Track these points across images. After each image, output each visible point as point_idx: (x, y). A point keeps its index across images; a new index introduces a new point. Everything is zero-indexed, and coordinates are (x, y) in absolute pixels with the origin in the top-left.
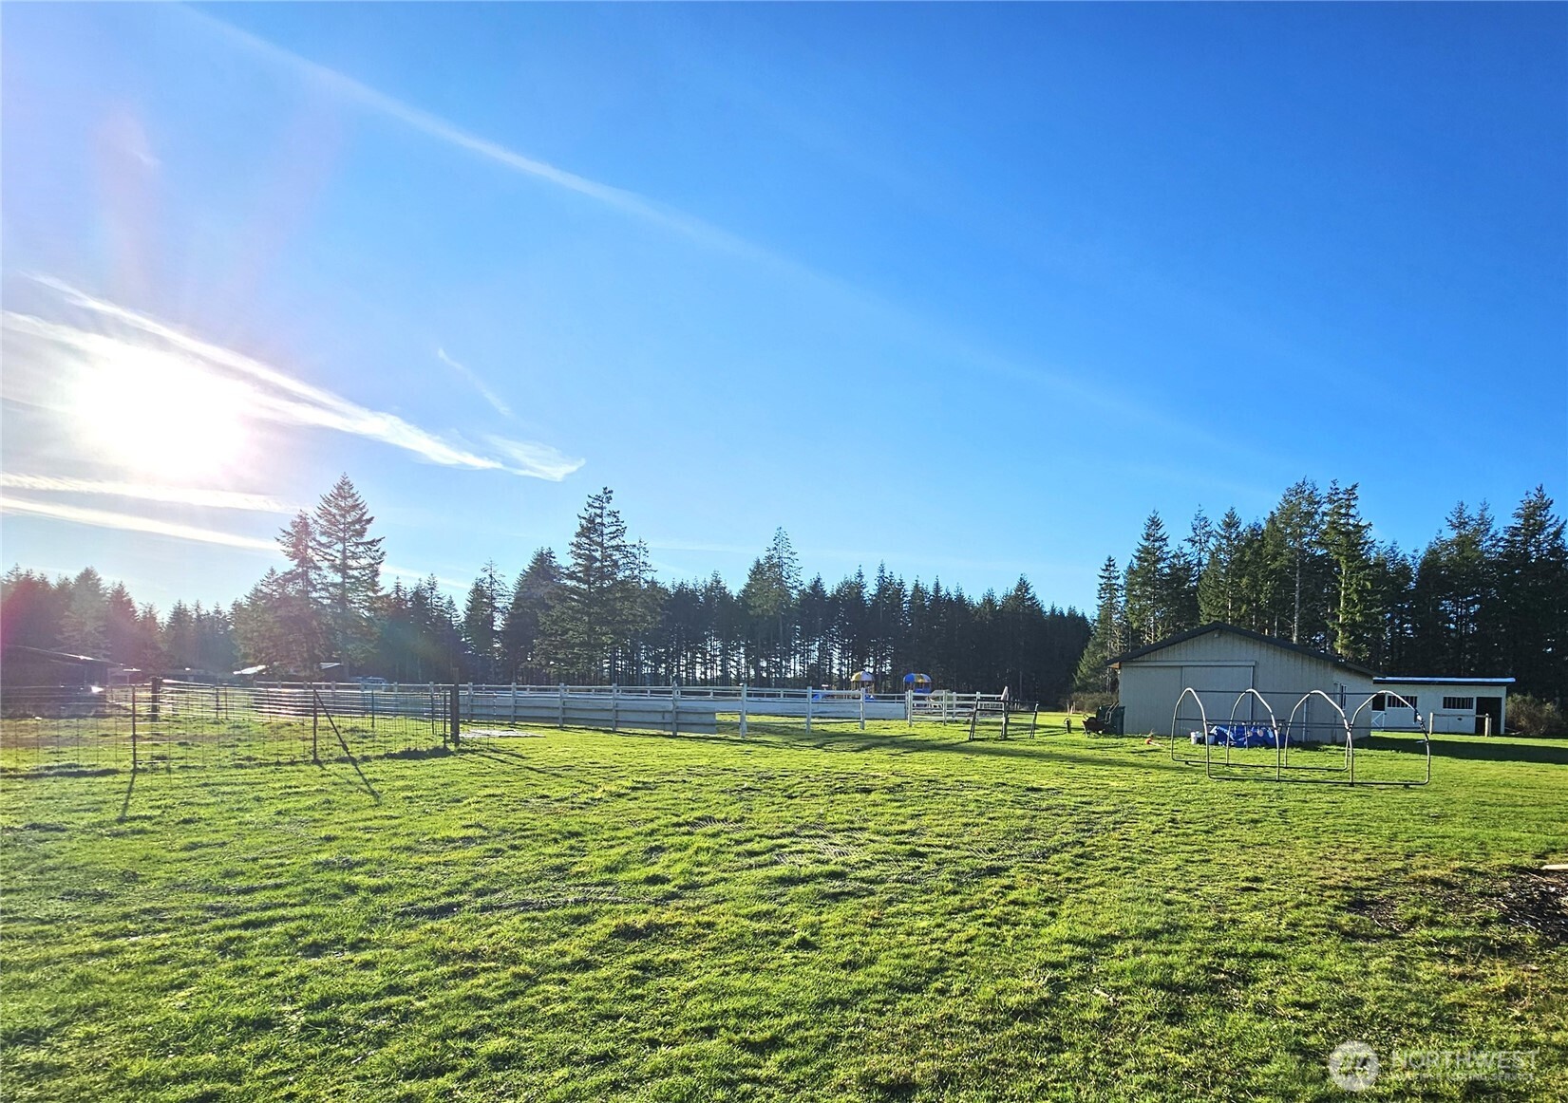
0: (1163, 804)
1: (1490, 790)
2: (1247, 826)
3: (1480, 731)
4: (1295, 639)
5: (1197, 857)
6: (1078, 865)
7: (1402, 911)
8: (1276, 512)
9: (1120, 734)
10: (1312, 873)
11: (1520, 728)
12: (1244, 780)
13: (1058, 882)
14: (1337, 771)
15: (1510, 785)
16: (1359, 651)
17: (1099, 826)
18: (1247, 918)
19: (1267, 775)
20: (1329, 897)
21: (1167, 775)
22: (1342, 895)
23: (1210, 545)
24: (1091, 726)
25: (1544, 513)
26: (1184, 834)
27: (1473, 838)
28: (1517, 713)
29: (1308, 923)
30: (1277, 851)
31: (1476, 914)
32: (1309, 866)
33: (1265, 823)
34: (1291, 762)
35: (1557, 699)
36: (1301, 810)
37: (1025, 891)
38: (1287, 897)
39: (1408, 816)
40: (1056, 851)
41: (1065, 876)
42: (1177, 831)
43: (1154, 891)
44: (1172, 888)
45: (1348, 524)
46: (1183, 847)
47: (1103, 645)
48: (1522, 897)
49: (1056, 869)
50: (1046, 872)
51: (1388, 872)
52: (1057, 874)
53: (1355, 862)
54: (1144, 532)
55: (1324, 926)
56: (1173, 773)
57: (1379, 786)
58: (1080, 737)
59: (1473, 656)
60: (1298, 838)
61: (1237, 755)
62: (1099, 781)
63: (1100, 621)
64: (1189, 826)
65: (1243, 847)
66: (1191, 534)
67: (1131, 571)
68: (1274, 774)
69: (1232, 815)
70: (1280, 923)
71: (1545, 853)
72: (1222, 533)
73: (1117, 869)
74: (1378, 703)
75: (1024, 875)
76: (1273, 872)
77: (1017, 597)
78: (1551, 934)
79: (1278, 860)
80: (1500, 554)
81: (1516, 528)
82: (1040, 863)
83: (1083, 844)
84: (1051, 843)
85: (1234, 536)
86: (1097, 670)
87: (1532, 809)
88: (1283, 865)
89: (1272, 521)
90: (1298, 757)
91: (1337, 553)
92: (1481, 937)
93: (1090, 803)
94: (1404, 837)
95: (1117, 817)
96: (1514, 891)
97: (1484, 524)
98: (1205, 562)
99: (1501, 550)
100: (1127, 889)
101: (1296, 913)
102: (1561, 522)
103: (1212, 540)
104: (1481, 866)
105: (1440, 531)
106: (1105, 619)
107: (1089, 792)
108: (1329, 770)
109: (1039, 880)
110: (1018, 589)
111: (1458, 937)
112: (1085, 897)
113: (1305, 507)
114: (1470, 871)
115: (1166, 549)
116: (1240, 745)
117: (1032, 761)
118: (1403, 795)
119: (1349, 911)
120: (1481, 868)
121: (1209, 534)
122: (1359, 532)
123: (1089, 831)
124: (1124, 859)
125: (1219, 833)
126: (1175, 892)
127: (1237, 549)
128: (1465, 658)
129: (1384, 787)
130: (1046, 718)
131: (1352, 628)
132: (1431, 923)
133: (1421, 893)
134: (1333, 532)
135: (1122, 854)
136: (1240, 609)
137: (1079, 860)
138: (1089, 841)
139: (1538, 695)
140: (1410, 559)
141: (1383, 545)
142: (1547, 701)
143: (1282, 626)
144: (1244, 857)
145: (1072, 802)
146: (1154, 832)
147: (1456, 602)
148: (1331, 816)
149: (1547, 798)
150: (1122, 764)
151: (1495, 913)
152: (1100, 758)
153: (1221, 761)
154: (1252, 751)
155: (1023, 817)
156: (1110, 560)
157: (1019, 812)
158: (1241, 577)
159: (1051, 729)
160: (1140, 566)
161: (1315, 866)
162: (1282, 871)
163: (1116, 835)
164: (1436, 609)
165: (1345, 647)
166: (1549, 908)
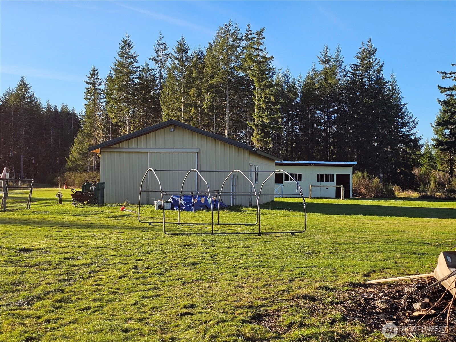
0: (130, 256)
1: (341, 234)
2: (189, 268)
3: (338, 196)
4: (226, 134)
5: (150, 293)
6: (57, 308)
7: (285, 319)
8: (212, 43)
9: (101, 203)
10: (230, 298)
11: (361, 194)
12: (189, 234)
13: (38, 324)
14: (251, 225)
15: (352, 230)
16: (267, 143)
17: (77, 276)
18: (182, 336)
19: (205, 230)
20: (239, 314)
21: (134, 234)
22: (247, 312)
23: (168, 63)
24: (78, 198)
25: (372, 57)
26: (143, 277)
27: (330, 266)
28: (359, 184)
29: (224, 334)
30: (207, 284)
31: (327, 317)
32: (228, 293)
33: (201, 265)
34: (222, 221)
35: (381, 175)
36: (226, 253)
37: (9, 334)
38: (211, 317)
39: (292, 254)
40: (39, 298)
41: (45, 318)
42: (138, 275)
43: (115, 322)
44: (130, 319)
45: (259, 56)
46: (141, 287)
47: (89, 136)
48: (354, 303)
49: (38, 313)
50: (29, 316)
51: (277, 293)
52: (39, 317)
53: (258, 288)
54: (119, 50)
55: (234, 335)
56: (139, 231)
57: (277, 235)
58: (69, 206)
59: (334, 148)
60: (222, 274)
61: (187, 216)
62: (81, 241)
63: (87, 117)
64: (147, 271)
65: (184, 283)
66: (155, 55)
67: (110, 79)
68: (210, 229)
69: (178, 261)
70: (205, 337)
71: (370, 273)
72: (176, 55)
73: (88, 308)
74: (279, 178)
75: (8, 322)
76: (203, 299)
77: (17, 95)
78: (370, 325)
79: (208, 291)
80: (348, 81)
81: (357, 66)
82: (25, 309)
83: (62, 291)
84: (36, 292)
85: (184, 58)
86: (85, 155)
87: (363, 245)
88: (211, 294)
89: (210, 50)
90: (226, 216)
91: (253, 75)
92: (330, 332)
93: (72, 258)
94: (289, 268)
95: (93, 268)
96: (350, 299)
97: (339, 62)
98: (165, 76)
99: (348, 79)
100: (95, 323)
101: (216, 328)
102: (381, 63)
103: (169, 60)
104: (332, 284)
105: (315, 65)
106: (90, 115)
107: (71, 250)
108: (246, 225)
109: (22, 324)
110: (19, 89)
111: (316, 333)
112: (59, 333)
113: (231, 41)
114: (326, 288)
115: (136, 65)
116: (188, 209)
117: (26, 228)
118: (290, 240)
119: (251, 323)
120: (332, 286)
121: (167, 56)
122: (266, 62)
123: (69, 280)
124: (95, 300)
125: (169, 274)
126: (132, 322)
127: (187, 68)
128: (330, 148)
129: (279, 235)
130: (39, 193)
131: (262, 127)
132: (301, 325)
133: (297, 306)
134: (250, 61)
135: (94, 296)
136: (190, 111)
137: (58, 304)
138: (68, 289)
139: (370, 173)
140: (297, 82)
141: (281, 72)
142: (375, 176)
143: (218, 125)
144: (184, 290)
145: (57, 258)
146: (120, 278)
147: (324, 112)
148: (244, 257)
149: (373, 238)
150: (101, 227)
151: (339, 315)
152: (84, 222)
153: (174, 221)
154: (198, 213)
155: (14, 273)
156: (94, 70)
157: (10, 269)
158: (189, 89)
159: (45, 201)
160: (117, 77)
161: (231, 293)
162: (209, 298)
163: (91, 282)
164: (313, 116)
165: (258, 140)
166: (369, 308)
